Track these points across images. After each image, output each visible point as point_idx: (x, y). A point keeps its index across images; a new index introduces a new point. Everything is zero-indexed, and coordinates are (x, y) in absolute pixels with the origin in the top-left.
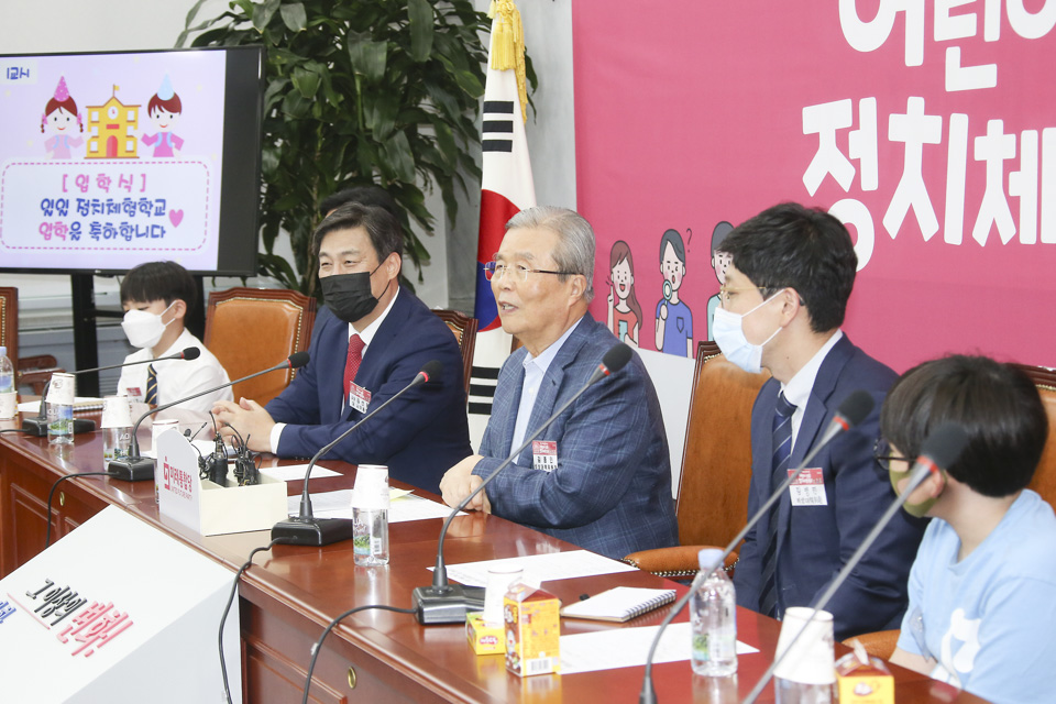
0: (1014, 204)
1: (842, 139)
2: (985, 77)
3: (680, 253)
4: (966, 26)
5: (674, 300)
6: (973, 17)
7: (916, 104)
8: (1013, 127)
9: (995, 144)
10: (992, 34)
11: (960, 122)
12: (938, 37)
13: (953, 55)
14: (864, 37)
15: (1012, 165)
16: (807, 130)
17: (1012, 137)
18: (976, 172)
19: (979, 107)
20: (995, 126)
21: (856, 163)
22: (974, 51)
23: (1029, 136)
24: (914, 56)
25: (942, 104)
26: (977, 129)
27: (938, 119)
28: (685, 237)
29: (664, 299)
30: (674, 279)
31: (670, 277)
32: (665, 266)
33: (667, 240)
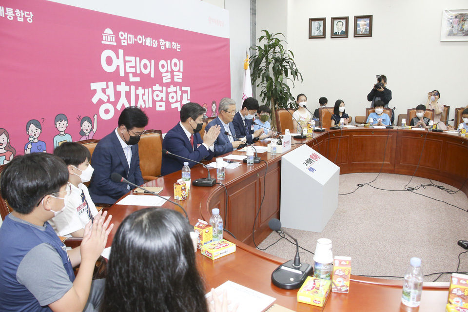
0: (144, 101)
1: (104, 91)
2: (138, 79)
3: (38, 126)
4: (133, 70)
5: (36, 141)
6: (134, 69)
7: (123, 84)
8: (143, 88)
9: (140, 91)
10: (138, 72)
11: (133, 87)
12: (127, 71)
13: (131, 75)
14: (109, 69)
15: (144, 95)
16: (92, 88)
17: (143, 90)
18: (137, 96)
19: (137, 85)
20: (140, 88)
21: (108, 96)
22: (135, 75)
23: (146, 90)
24: (122, 74)
25: (129, 83)
26: (137, 88)
27: (128, 87)
28: (41, 121)
29: (29, 142)
30: (35, 135)
31: (33, 135)
32: (30, 132)
33: (31, 123)
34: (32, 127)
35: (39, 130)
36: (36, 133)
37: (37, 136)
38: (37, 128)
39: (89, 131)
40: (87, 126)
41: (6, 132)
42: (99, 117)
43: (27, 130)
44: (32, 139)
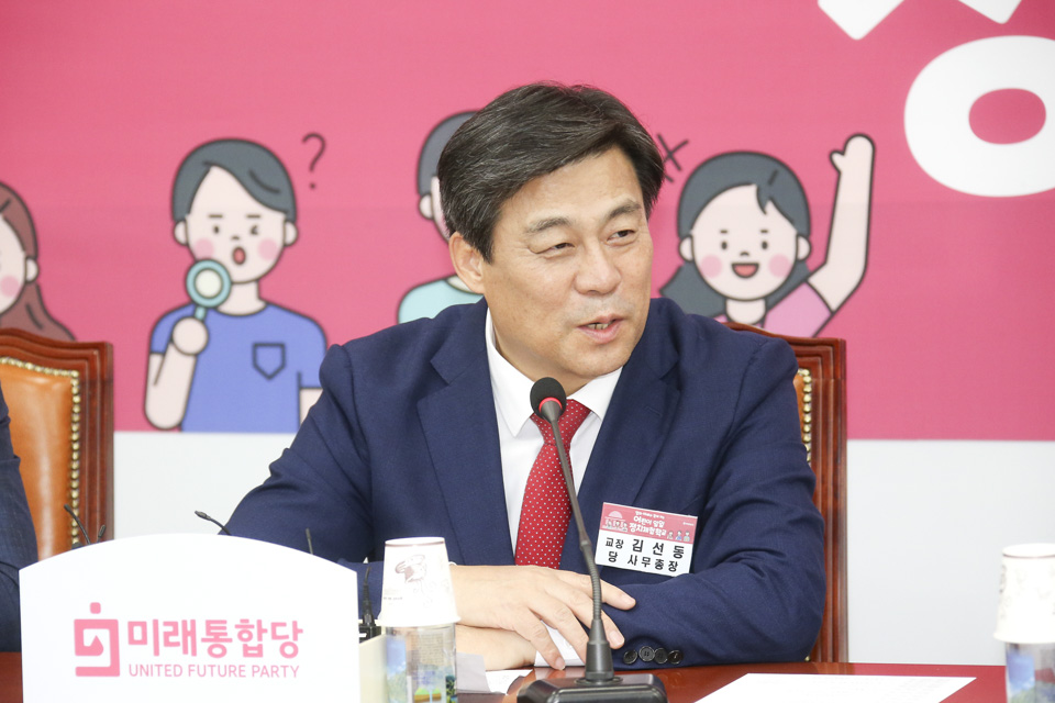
29: (189, 306)
30: (240, 256)
31: (223, 252)
32: (196, 228)
33: (208, 165)
34: (220, 192)
35: (273, 226)
36: (250, 244)
37: (257, 265)
38: (256, 208)
39: (767, 281)
40: (745, 241)
41: (15, 204)
42: (892, 159)
43: (179, 208)
44: (207, 284)
